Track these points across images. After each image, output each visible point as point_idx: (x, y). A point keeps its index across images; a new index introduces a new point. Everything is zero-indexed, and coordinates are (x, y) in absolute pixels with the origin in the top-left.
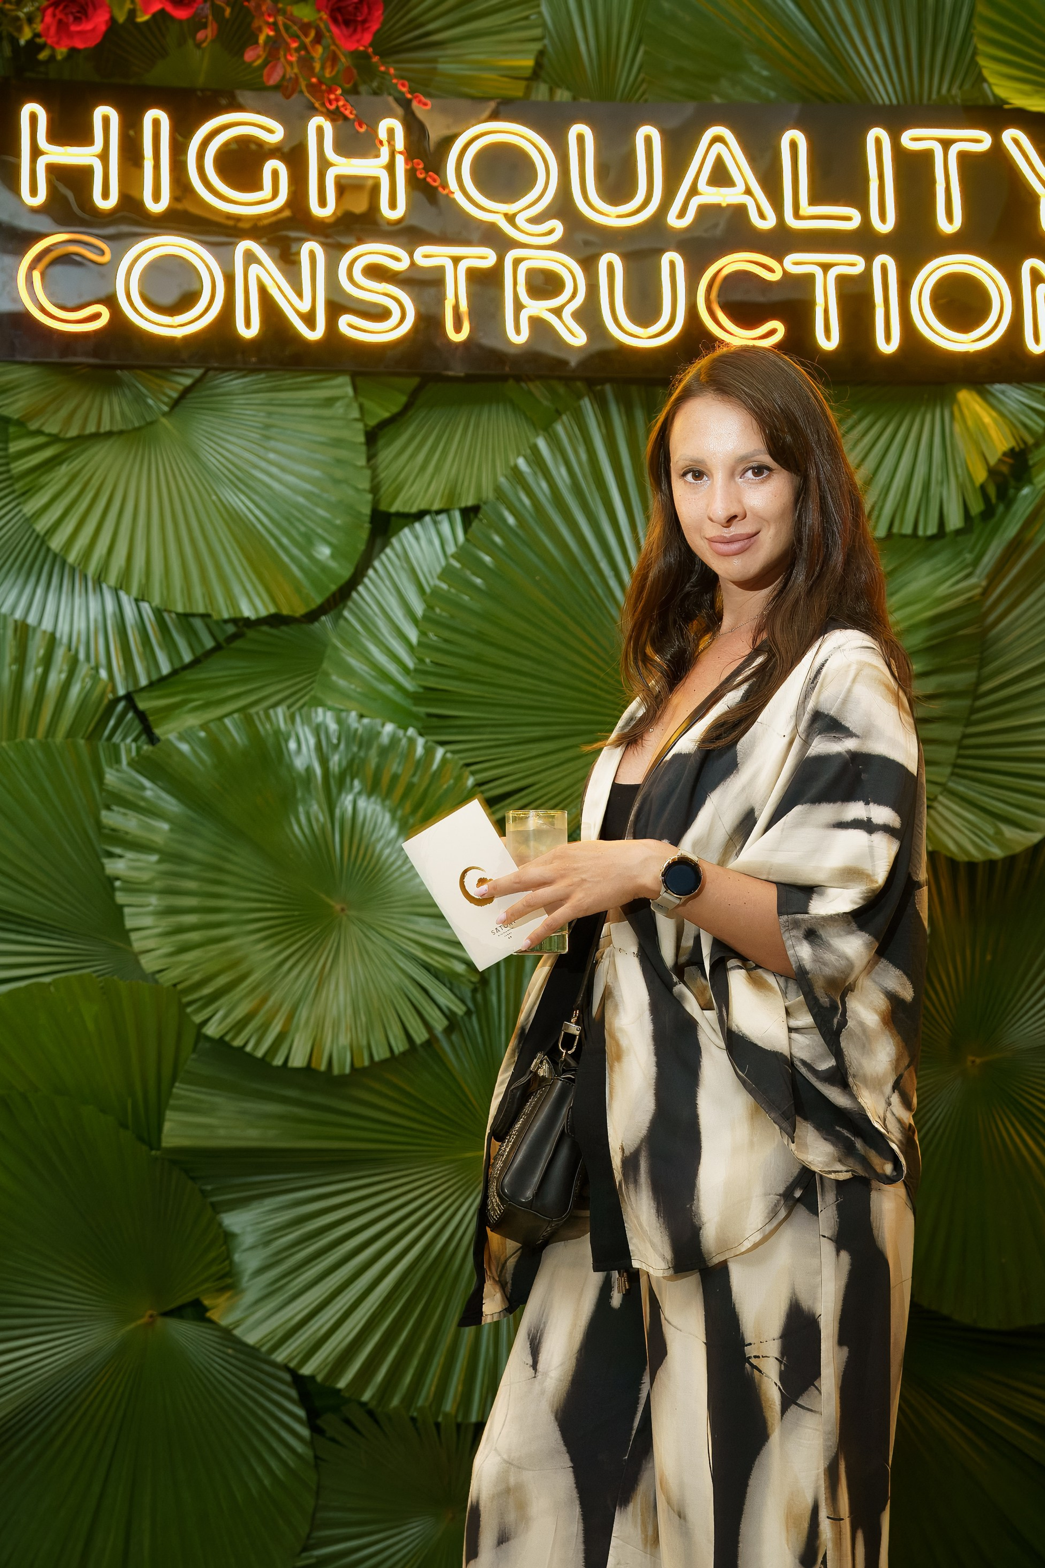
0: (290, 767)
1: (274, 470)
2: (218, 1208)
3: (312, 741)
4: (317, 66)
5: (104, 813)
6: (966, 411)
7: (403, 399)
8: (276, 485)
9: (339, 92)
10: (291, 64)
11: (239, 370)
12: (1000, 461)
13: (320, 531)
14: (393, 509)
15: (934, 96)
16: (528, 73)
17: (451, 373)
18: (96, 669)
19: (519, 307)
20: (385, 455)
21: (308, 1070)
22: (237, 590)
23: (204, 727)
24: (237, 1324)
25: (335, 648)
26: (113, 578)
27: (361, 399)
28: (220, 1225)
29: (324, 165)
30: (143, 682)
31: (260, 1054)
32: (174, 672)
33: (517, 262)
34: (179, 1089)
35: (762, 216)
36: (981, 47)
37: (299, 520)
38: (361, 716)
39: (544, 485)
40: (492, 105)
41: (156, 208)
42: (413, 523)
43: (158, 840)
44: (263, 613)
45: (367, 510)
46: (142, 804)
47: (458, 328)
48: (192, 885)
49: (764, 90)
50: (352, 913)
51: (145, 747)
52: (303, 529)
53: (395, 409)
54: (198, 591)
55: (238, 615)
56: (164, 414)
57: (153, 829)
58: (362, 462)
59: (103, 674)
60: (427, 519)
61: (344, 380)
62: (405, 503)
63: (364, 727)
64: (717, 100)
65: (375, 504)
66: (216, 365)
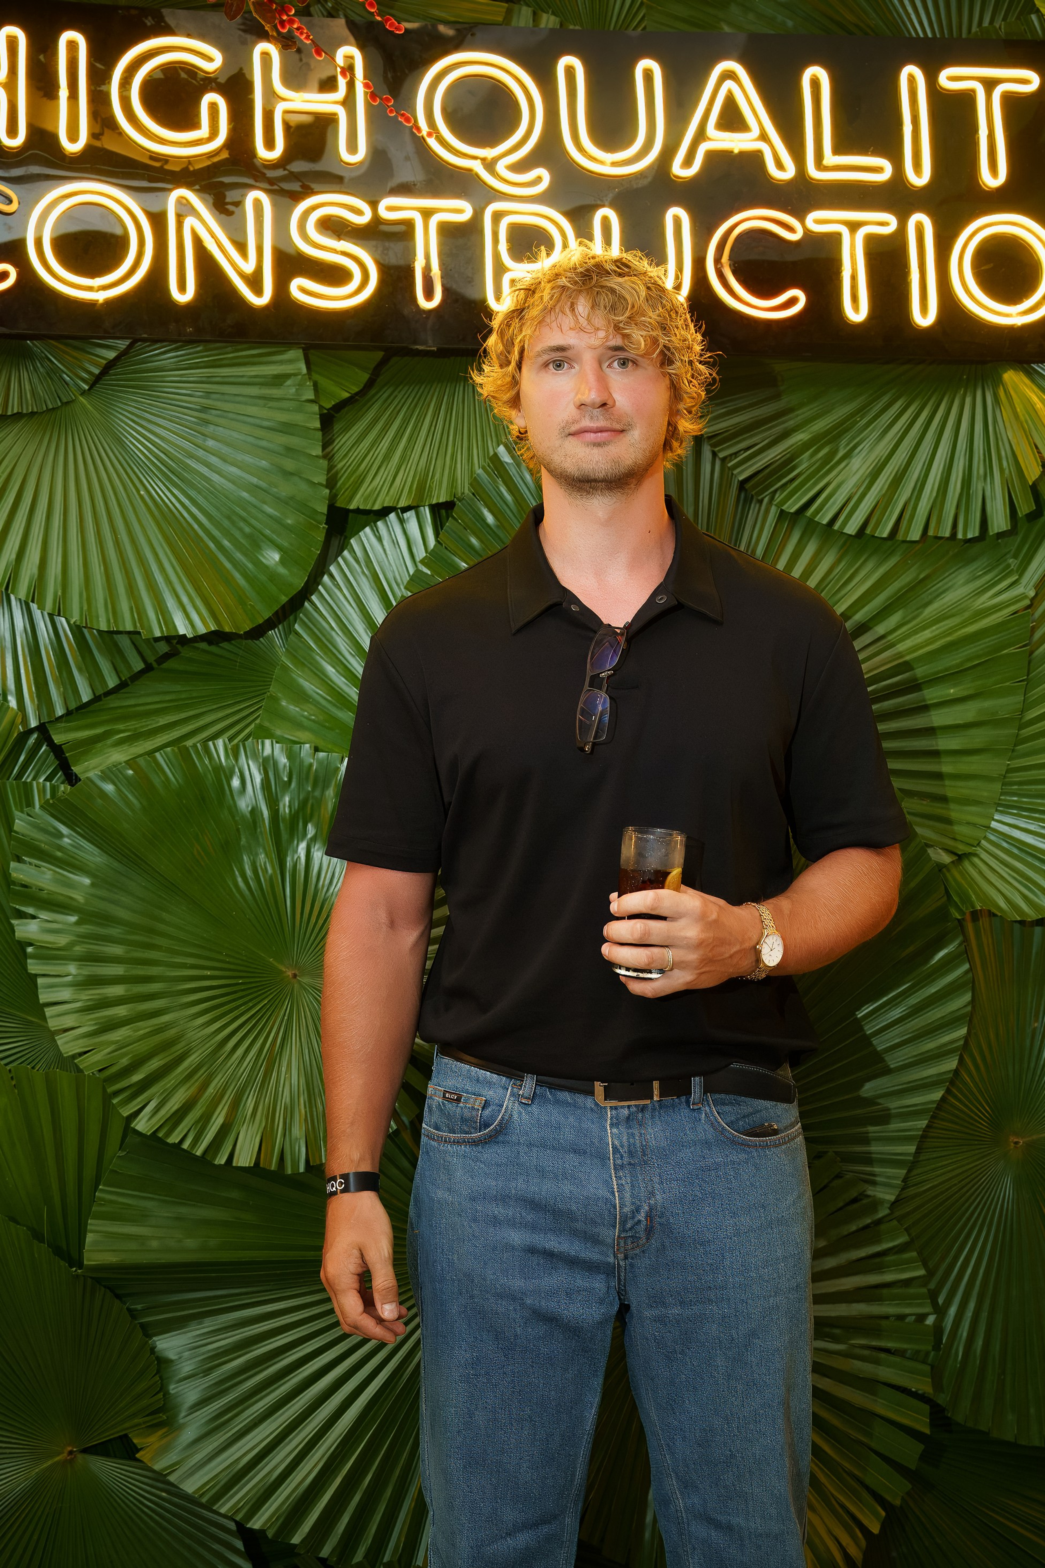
0: (233, 809)
1: (214, 460)
2: (148, 1331)
3: (258, 779)
5: (13, 865)
6: (1013, 394)
7: (365, 377)
8: (215, 478)
9: (292, 12)
11: (175, 342)
13: (267, 532)
14: (352, 507)
15: (974, 28)
17: (420, 347)
19: (500, 269)
20: (344, 441)
21: (256, 1169)
22: (171, 603)
23: (130, 763)
24: (173, 1469)
25: (285, 668)
26: (23, 589)
27: (316, 377)
28: (153, 1350)
29: (272, 99)
30: (60, 711)
31: (199, 1153)
32: (96, 699)
33: (497, 217)
34: (104, 1193)
35: (780, 166)
37: (244, 520)
38: (316, 749)
41: (73, 148)
42: (375, 522)
43: (79, 897)
44: (202, 630)
45: (323, 509)
46: (59, 854)
47: (429, 294)
48: (117, 950)
49: (780, 18)
50: (305, 980)
51: (62, 788)
52: (247, 530)
53: (355, 389)
54: (124, 605)
55: (173, 634)
56: (83, 393)
57: (71, 885)
58: (317, 451)
59: (12, 701)
60: (392, 516)
61: (296, 354)
62: (366, 500)
63: (320, 762)
64: (727, 29)
65: (332, 498)
66: (143, 335)
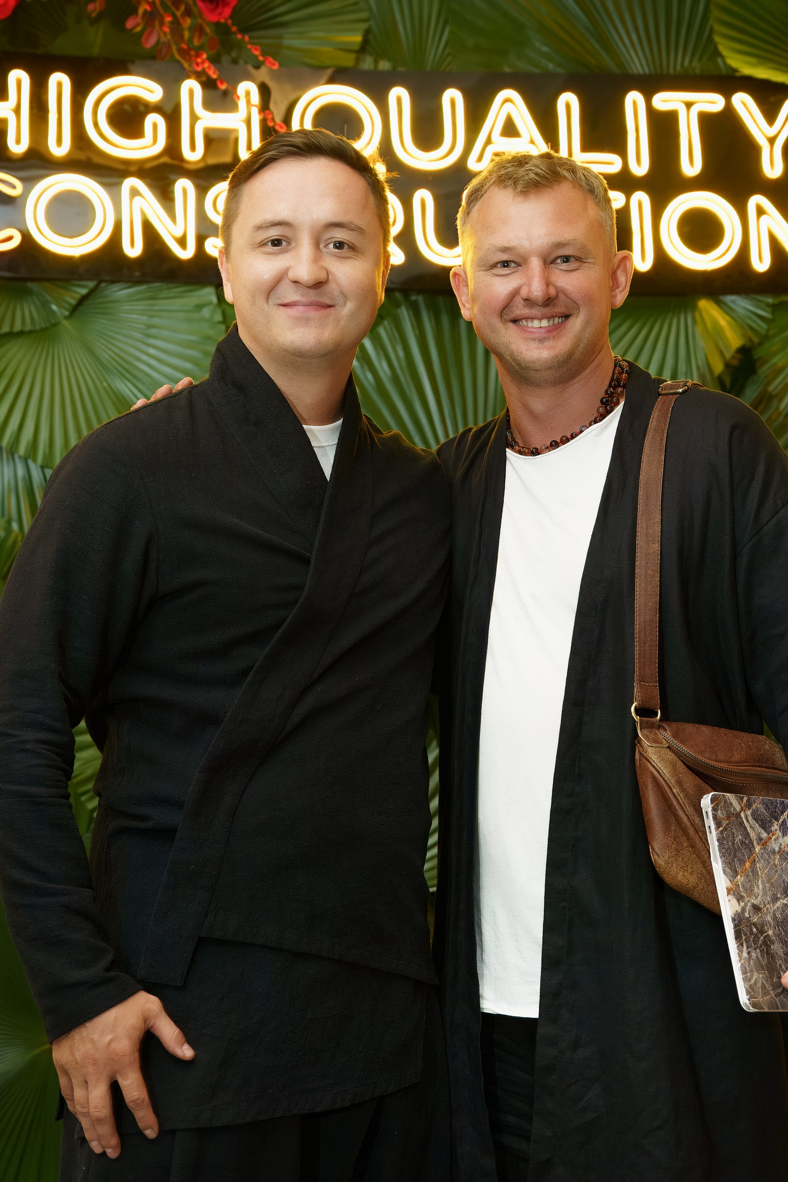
1: (154, 363)
4: (187, 34)
6: (705, 316)
8: (155, 374)
9: (205, 56)
10: (165, 33)
11: (127, 282)
12: (733, 357)
15: (679, 67)
16: (357, 47)
18: (9, 522)
26: (22, 450)
29: (194, 118)
36: (717, 27)
39: (370, 376)
40: (329, 72)
41: (59, 152)
49: (544, 62)
56: (66, 318)
59: (15, 526)
61: (210, 290)
64: (507, 70)
66: (107, 278)
